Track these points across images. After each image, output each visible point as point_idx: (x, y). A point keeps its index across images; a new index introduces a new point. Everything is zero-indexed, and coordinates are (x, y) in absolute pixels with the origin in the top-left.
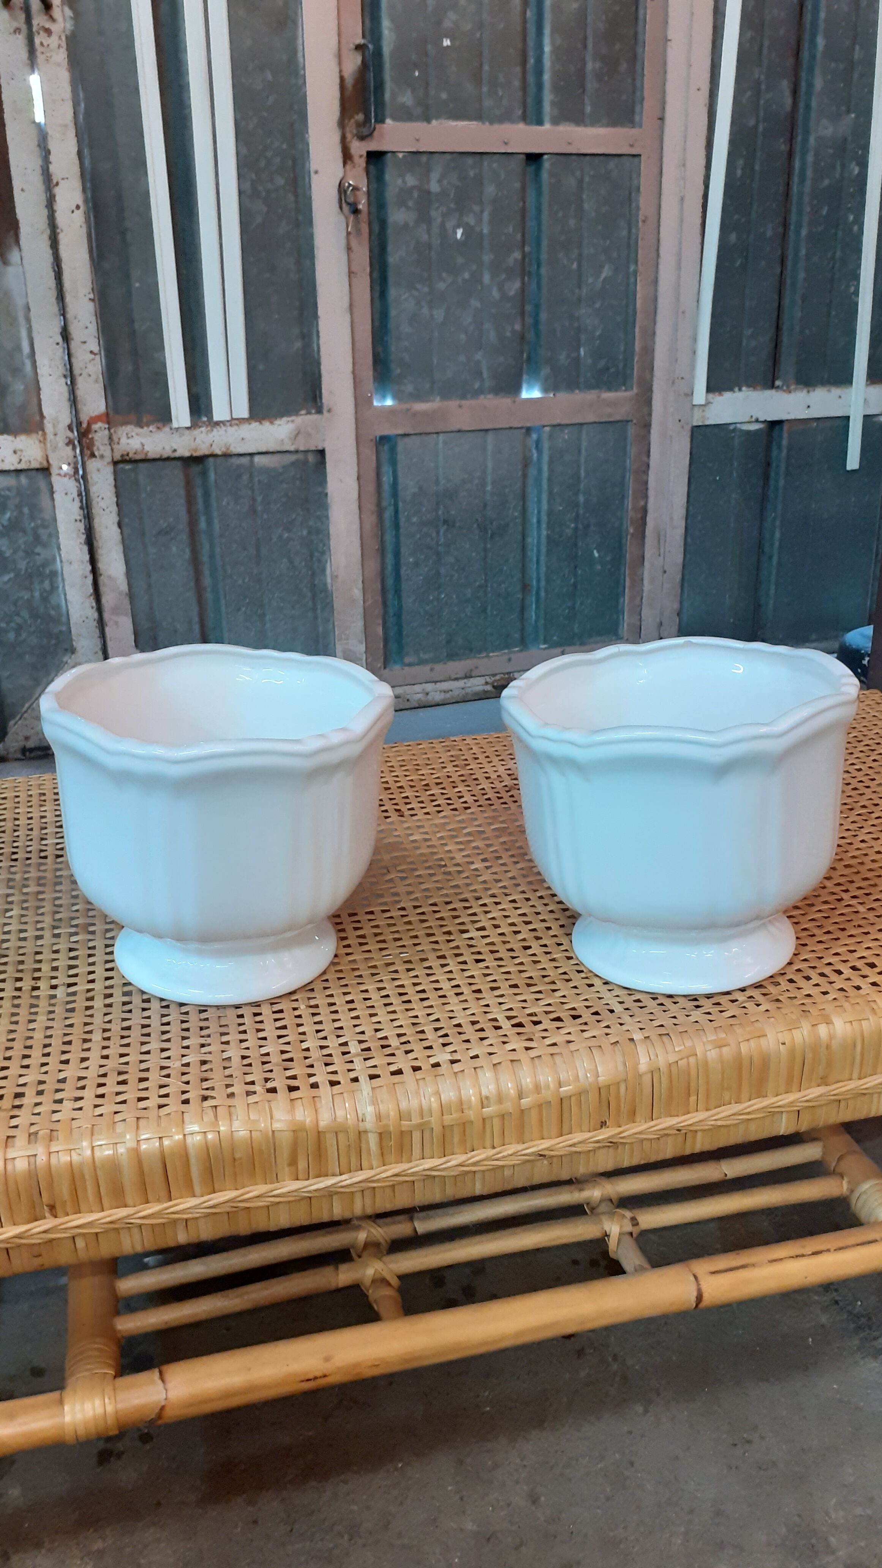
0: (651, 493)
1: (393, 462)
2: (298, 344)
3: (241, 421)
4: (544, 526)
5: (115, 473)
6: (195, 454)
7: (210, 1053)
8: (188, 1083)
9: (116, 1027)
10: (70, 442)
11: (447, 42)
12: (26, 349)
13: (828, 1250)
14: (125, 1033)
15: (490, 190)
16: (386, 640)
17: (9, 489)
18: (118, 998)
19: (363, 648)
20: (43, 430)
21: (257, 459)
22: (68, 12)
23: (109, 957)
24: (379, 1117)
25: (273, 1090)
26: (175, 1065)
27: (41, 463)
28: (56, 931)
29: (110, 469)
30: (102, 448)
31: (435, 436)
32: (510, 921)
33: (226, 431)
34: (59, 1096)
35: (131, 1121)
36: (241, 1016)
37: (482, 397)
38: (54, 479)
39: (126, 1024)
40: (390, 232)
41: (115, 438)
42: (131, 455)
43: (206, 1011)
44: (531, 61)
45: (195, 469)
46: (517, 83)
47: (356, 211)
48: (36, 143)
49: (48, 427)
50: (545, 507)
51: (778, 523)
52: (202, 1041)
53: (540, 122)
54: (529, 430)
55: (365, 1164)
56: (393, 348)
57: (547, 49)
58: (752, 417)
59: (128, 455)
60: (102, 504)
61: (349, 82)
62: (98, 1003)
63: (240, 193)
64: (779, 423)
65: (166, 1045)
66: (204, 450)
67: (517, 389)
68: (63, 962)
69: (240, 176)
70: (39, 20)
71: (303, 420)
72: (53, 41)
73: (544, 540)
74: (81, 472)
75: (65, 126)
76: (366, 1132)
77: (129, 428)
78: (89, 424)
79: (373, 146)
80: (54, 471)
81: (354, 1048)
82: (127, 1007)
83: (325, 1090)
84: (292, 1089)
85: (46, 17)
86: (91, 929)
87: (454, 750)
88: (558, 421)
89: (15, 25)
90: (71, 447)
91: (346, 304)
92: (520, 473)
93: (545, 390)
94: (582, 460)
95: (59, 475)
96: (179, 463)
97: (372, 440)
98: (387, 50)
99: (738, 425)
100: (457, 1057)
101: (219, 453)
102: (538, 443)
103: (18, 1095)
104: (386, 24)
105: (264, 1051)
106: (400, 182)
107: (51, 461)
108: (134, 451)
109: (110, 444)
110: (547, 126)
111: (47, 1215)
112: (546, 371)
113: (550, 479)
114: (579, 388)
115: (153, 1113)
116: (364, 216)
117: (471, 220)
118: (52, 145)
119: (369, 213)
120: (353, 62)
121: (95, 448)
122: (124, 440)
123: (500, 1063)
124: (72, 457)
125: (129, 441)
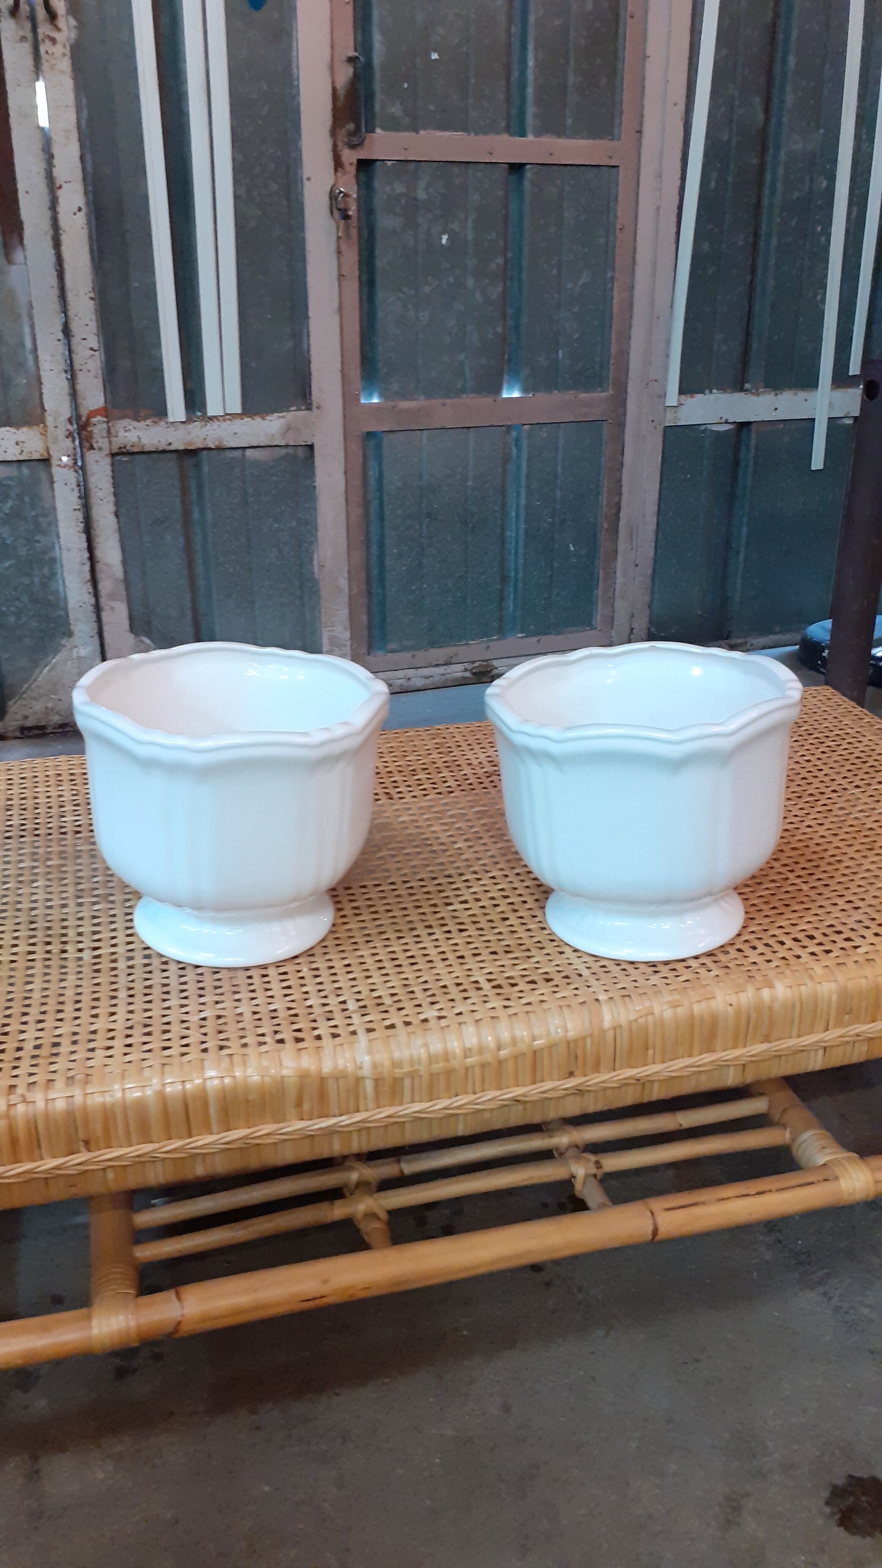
0: (625, 489)
1: (379, 457)
2: (290, 344)
3: (234, 416)
4: (522, 519)
5: (113, 464)
6: (189, 448)
7: (224, 1009)
8: (205, 1034)
9: (139, 986)
10: (70, 435)
11: (435, 56)
12: (29, 345)
13: (770, 1191)
14: (147, 991)
15: (475, 197)
16: (370, 627)
17: (11, 479)
18: (139, 961)
19: (348, 634)
20: (44, 423)
21: (249, 452)
22: (73, 22)
23: (129, 924)
24: (375, 1065)
25: (281, 1041)
26: (194, 1019)
27: (42, 455)
28: (80, 901)
29: (108, 460)
30: (100, 440)
31: (419, 432)
32: (490, 895)
33: (219, 426)
34: (92, 1045)
35: (157, 1067)
36: (250, 977)
37: (465, 396)
38: (55, 470)
39: (148, 983)
40: (378, 236)
41: (112, 431)
42: (127, 448)
43: (218, 972)
44: (516, 74)
45: (189, 462)
46: (502, 96)
47: (346, 217)
48: (40, 147)
49: (49, 420)
50: (523, 502)
51: (745, 520)
52: (217, 998)
53: (523, 134)
54: (509, 428)
55: (362, 1107)
56: (380, 349)
57: (531, 63)
58: (721, 418)
59: (125, 447)
60: (100, 494)
61: (341, 92)
62: (122, 965)
63: (236, 197)
64: (749, 423)
65: (184, 1002)
66: (198, 445)
67: (498, 390)
68: (86, 929)
69: (236, 181)
70: (44, 29)
71: (293, 416)
72: (58, 50)
73: (522, 533)
74: (80, 464)
75: (70, 131)
76: (363, 1078)
77: (126, 422)
78: (89, 418)
79: (363, 154)
80: (54, 462)
81: (352, 1005)
82: (148, 969)
83: (327, 1041)
84: (298, 1040)
85: (50, 27)
86: (111, 898)
87: (438, 737)
88: (537, 420)
89: (21, 33)
90: (70, 439)
91: (336, 305)
92: (500, 470)
93: (525, 390)
94: (560, 457)
95: (59, 466)
96: (174, 456)
97: (359, 436)
98: (377, 61)
99: (709, 427)
100: (443, 1013)
101: (213, 447)
102: (517, 441)
103: (56, 1045)
104: (377, 38)
105: (272, 1007)
106: (388, 189)
107: (51, 453)
108: (131, 444)
109: (108, 437)
110: (530, 137)
111: (83, 1149)
112: (525, 372)
113: (528, 476)
114: (556, 388)
115: (176, 1061)
116: (354, 222)
117: (455, 226)
118: (56, 150)
119: (359, 219)
120: (345, 74)
121: (94, 441)
122: (122, 433)
123: (481, 1020)
124: (71, 449)
125: (127, 434)
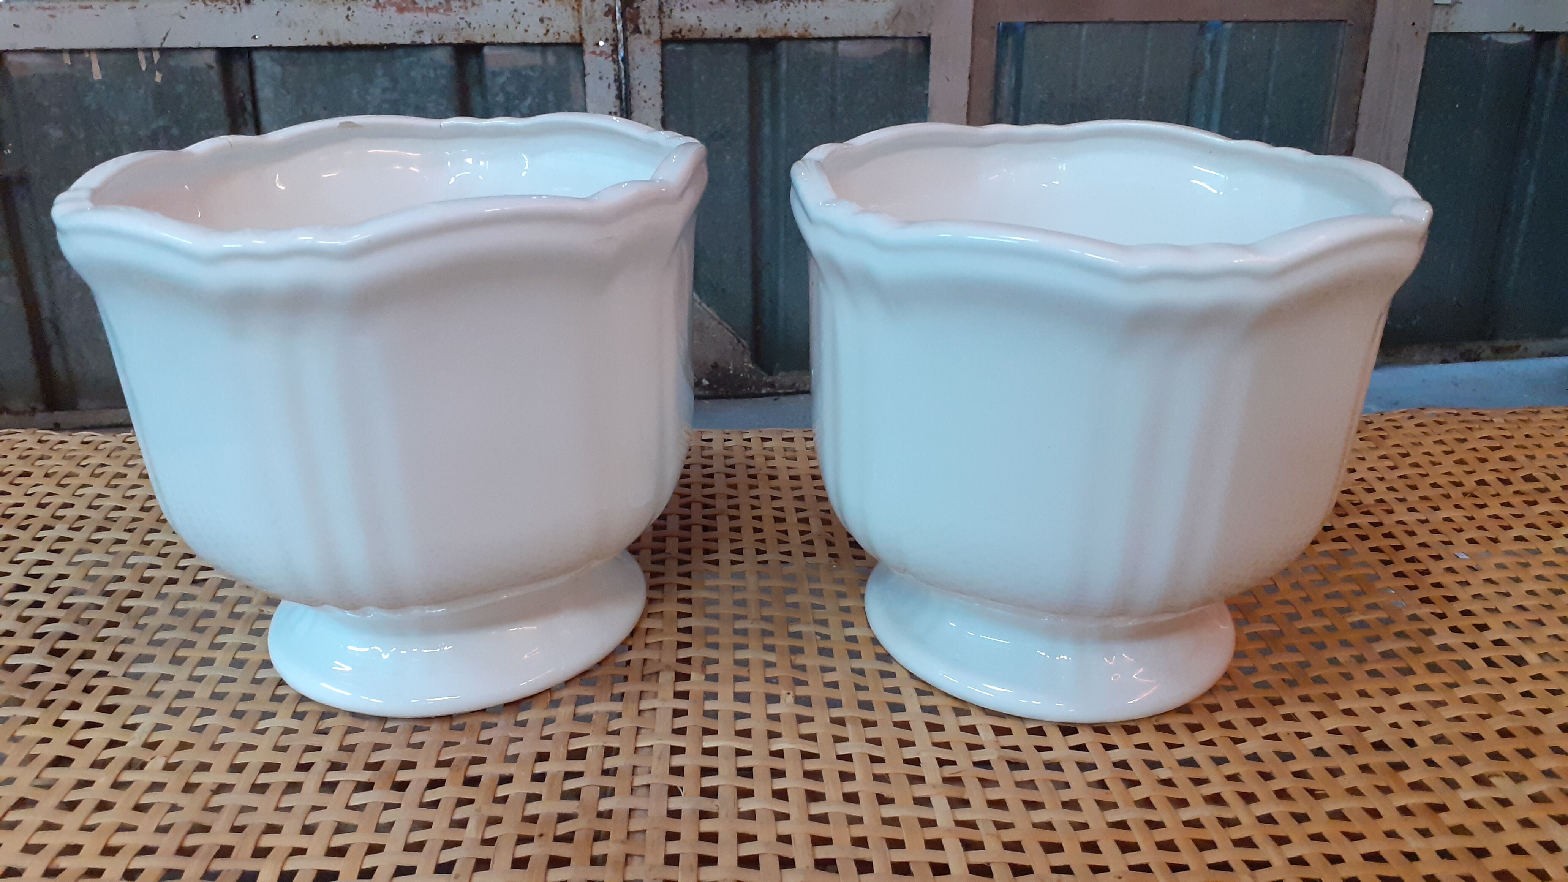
0: (1363, 120)
1: (1019, 59)
5: (663, 56)
6: (763, 36)
10: (610, 12)
17: (532, 68)
21: (842, 46)
27: (573, 37)
29: (657, 49)
30: (648, 21)
31: (1076, 26)
33: (806, 7)
38: (587, 58)
41: (666, 8)
42: (683, 33)
45: (766, 58)
51: (1534, 173)
54: (1203, 26)
58: (1514, 25)
59: (680, 32)
60: (644, 94)
64: (1552, 36)
66: (776, 31)
74: (622, 54)
80: (588, 47)
88: (1245, 17)
90: (610, 17)
94: (1273, 70)
95: (594, 53)
96: (744, 47)
97: (993, 29)
99: (1493, 37)
101: (795, 35)
102: (1213, 43)
107: (585, 35)
108: (689, 27)
109: (659, 17)
121: (640, 21)
122: (677, 13)
124: (610, 31)
125: (683, 14)
